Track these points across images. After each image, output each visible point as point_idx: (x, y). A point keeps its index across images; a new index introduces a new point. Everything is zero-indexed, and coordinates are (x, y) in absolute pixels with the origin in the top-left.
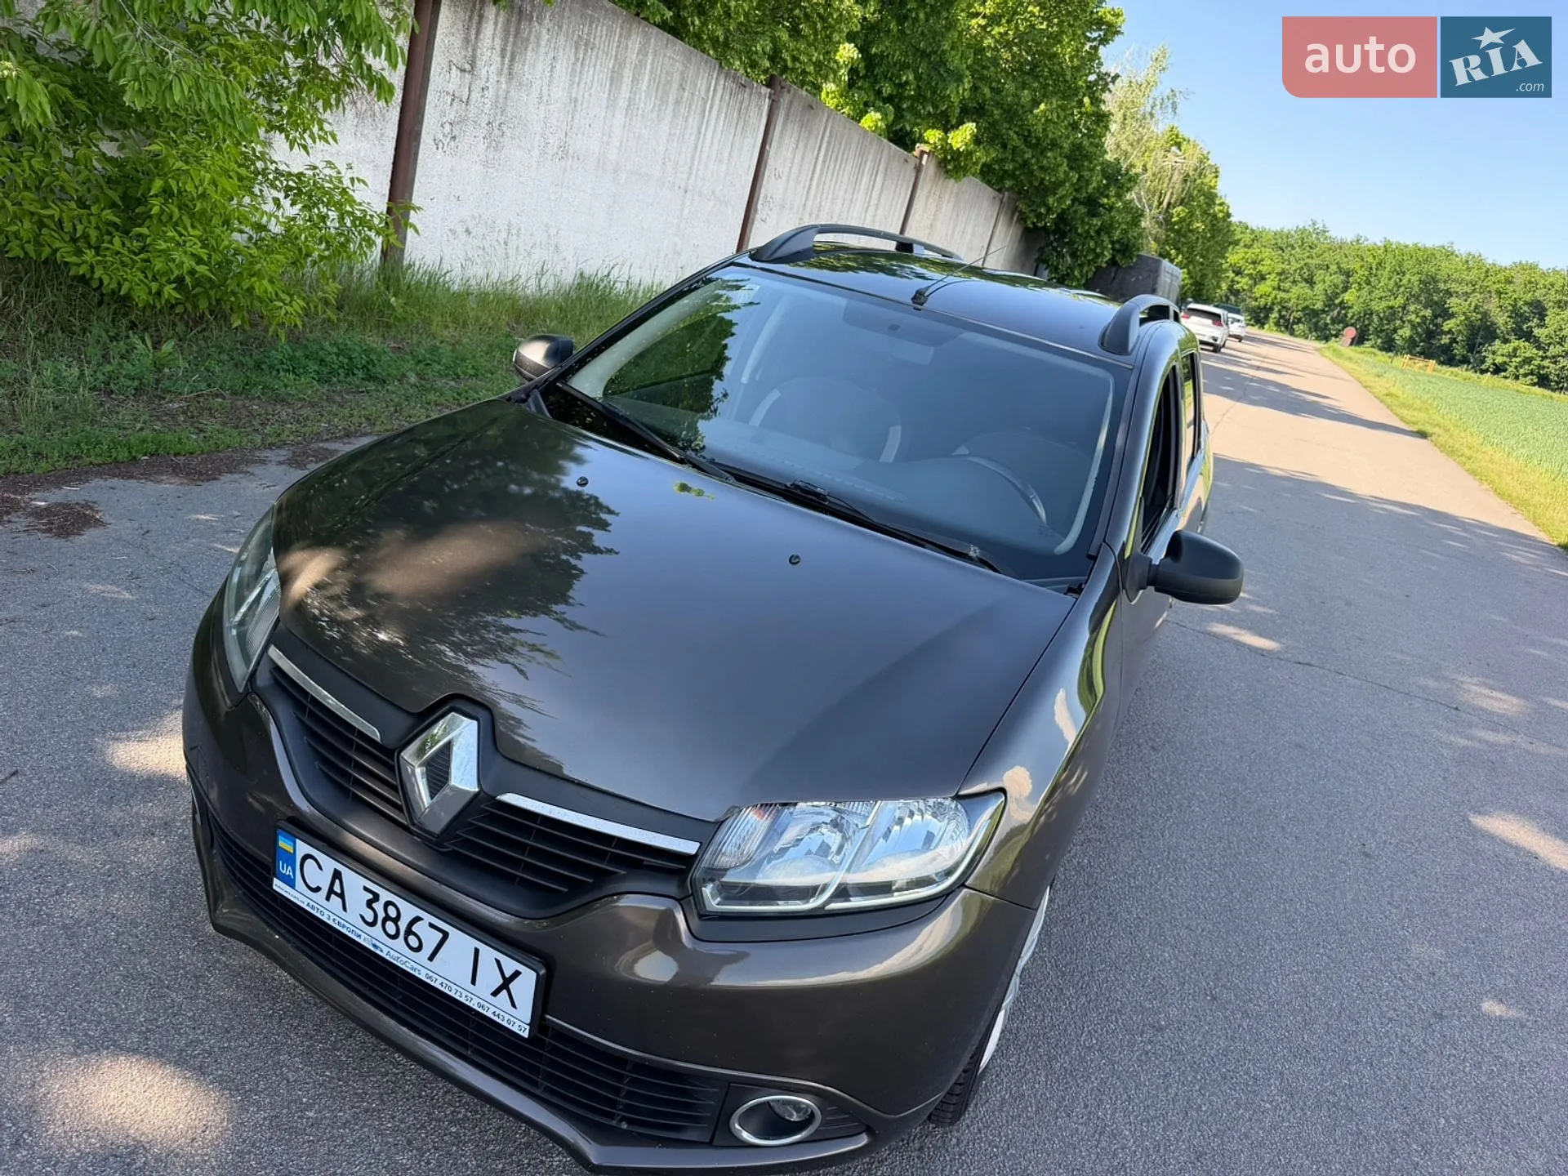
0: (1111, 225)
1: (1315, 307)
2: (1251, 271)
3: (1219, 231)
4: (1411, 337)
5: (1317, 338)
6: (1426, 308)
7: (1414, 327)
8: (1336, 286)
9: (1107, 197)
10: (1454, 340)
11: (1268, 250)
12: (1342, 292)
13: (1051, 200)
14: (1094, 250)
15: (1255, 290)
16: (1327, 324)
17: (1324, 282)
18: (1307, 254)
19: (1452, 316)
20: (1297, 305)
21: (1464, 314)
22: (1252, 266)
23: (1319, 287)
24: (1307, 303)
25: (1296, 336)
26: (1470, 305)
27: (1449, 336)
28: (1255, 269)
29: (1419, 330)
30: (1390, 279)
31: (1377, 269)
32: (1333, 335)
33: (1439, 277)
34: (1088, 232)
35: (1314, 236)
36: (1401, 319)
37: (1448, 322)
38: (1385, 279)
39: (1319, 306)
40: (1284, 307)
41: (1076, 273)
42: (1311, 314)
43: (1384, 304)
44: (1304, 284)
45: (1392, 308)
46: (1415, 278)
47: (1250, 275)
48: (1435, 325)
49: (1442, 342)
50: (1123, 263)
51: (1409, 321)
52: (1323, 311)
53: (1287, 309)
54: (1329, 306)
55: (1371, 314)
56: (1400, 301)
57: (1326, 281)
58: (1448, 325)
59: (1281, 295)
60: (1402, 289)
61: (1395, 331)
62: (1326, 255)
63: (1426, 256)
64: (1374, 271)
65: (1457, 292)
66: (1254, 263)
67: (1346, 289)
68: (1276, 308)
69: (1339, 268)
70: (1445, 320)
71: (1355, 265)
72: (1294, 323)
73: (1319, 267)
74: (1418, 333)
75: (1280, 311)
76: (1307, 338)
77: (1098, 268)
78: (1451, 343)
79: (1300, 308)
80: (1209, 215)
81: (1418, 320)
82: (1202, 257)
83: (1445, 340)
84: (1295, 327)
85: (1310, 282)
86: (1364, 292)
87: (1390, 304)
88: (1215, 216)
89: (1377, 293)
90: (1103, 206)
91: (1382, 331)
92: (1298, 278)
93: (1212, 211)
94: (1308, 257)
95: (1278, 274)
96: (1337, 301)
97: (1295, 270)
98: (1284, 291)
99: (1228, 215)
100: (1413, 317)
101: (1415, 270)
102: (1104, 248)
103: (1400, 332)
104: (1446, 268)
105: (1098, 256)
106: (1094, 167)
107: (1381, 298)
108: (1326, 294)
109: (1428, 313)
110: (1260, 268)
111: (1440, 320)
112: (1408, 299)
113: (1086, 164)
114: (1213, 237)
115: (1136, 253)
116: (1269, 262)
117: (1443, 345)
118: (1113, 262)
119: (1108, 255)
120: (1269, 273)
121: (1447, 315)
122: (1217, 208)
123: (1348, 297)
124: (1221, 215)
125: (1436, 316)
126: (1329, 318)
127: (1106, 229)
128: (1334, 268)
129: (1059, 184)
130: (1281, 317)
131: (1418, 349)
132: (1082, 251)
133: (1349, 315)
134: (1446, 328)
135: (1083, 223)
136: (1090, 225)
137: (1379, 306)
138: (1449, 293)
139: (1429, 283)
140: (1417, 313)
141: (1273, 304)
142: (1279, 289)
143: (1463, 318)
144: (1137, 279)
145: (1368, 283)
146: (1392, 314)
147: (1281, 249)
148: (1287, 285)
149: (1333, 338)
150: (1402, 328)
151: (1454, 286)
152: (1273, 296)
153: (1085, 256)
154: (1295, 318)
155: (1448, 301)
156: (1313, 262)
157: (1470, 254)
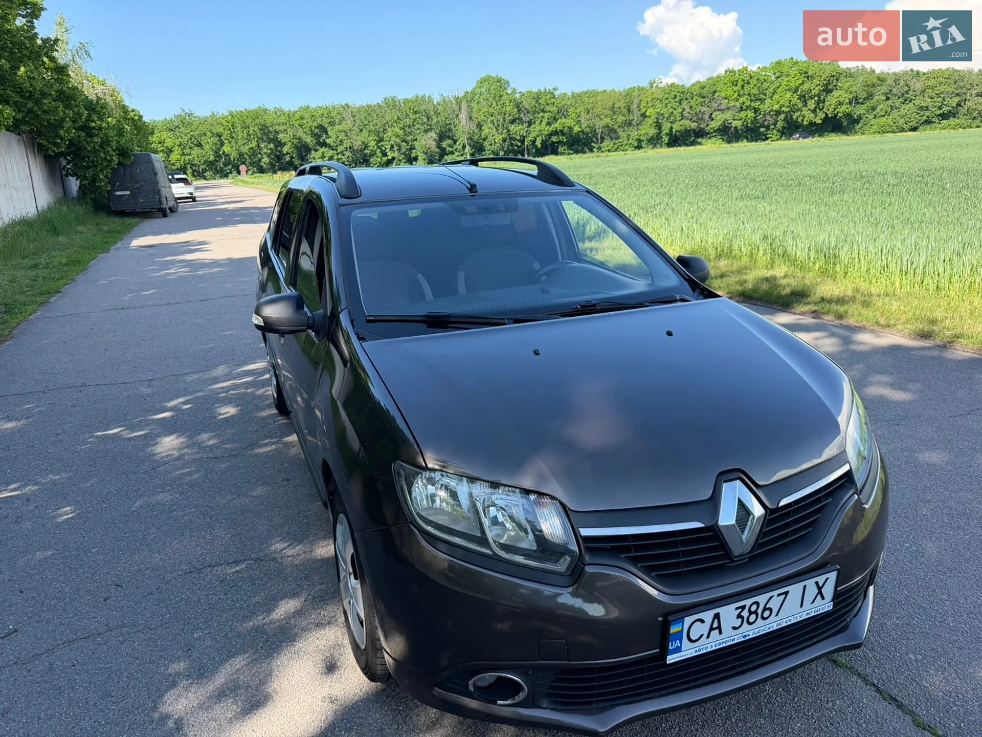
0: (107, 140)
1: (211, 159)
2: (162, 148)
3: (141, 128)
4: (270, 162)
5: (221, 177)
6: (269, 143)
7: (268, 156)
8: (216, 144)
9: (93, 121)
10: (292, 157)
11: (165, 133)
12: (222, 147)
13: (62, 132)
14: (105, 159)
15: (170, 159)
16: (223, 168)
17: (208, 143)
18: (190, 129)
19: (284, 144)
20: (200, 161)
21: (290, 141)
22: (160, 145)
23: (207, 147)
24: (205, 158)
25: (208, 180)
26: (290, 136)
27: (288, 156)
28: (163, 146)
29: (272, 157)
30: (243, 132)
31: (233, 129)
32: (229, 173)
33: (267, 125)
34: (94, 147)
35: (187, 118)
36: (260, 153)
37: (284, 148)
38: (240, 134)
39: (212, 158)
40: (192, 165)
41: (101, 176)
42: (211, 165)
43: (247, 148)
44: (196, 148)
45: (252, 148)
46: (256, 128)
47: (162, 151)
48: (279, 152)
49: (287, 160)
50: (126, 162)
51: (265, 153)
52: (216, 161)
53: (195, 165)
54: (218, 157)
55: (243, 155)
56: (254, 144)
57: (209, 143)
58: (285, 149)
59: (187, 158)
60: (252, 136)
61: (260, 161)
62: (200, 127)
63: (256, 115)
64: (232, 130)
65: (280, 131)
66: (160, 143)
67: (222, 144)
68: (189, 166)
69: (212, 133)
70: (282, 148)
71: (220, 130)
72: (203, 172)
73: (200, 135)
74: (272, 159)
75: (191, 168)
76: (215, 179)
77: (113, 169)
78: (291, 159)
79: (202, 162)
80: (129, 119)
81: (269, 151)
82: (138, 147)
83: (288, 158)
84: (205, 174)
85: (199, 145)
86: (233, 143)
87: (251, 146)
88: (133, 119)
89: (241, 142)
90: (93, 128)
91: (254, 163)
92: (192, 145)
93: (129, 116)
94: (191, 131)
95: (179, 146)
96: (221, 153)
97: (188, 141)
98: (188, 155)
99: (141, 117)
100: (265, 150)
101: (253, 124)
102: (111, 156)
103: (263, 160)
104: (268, 119)
105: (110, 161)
106: (79, 103)
107: (244, 145)
108: (213, 150)
109: (272, 146)
110: (166, 145)
111: (279, 148)
112: (258, 141)
113: (72, 102)
114: (139, 133)
115: (131, 153)
116: (169, 140)
117: (287, 162)
118: (120, 163)
119: (116, 159)
120: (173, 147)
121: (281, 144)
122: (132, 114)
123: (226, 149)
124: (136, 118)
125: (276, 147)
126: (221, 164)
127: (105, 143)
128: (209, 134)
129: (63, 120)
130: (194, 171)
131: (277, 167)
132: (98, 161)
133: (232, 159)
134: (285, 152)
135: (87, 143)
136: (94, 143)
137: (245, 149)
138: (277, 132)
139: (264, 128)
140: (267, 148)
141: (185, 164)
142: (184, 154)
143: (290, 144)
144: (140, 169)
145: (233, 138)
146: (254, 152)
147: (172, 130)
148: (187, 151)
149: (230, 175)
150: (263, 158)
151: (278, 128)
152: (183, 160)
153: (102, 164)
154: (202, 169)
155: (279, 137)
156: (196, 133)
157: (275, 108)
